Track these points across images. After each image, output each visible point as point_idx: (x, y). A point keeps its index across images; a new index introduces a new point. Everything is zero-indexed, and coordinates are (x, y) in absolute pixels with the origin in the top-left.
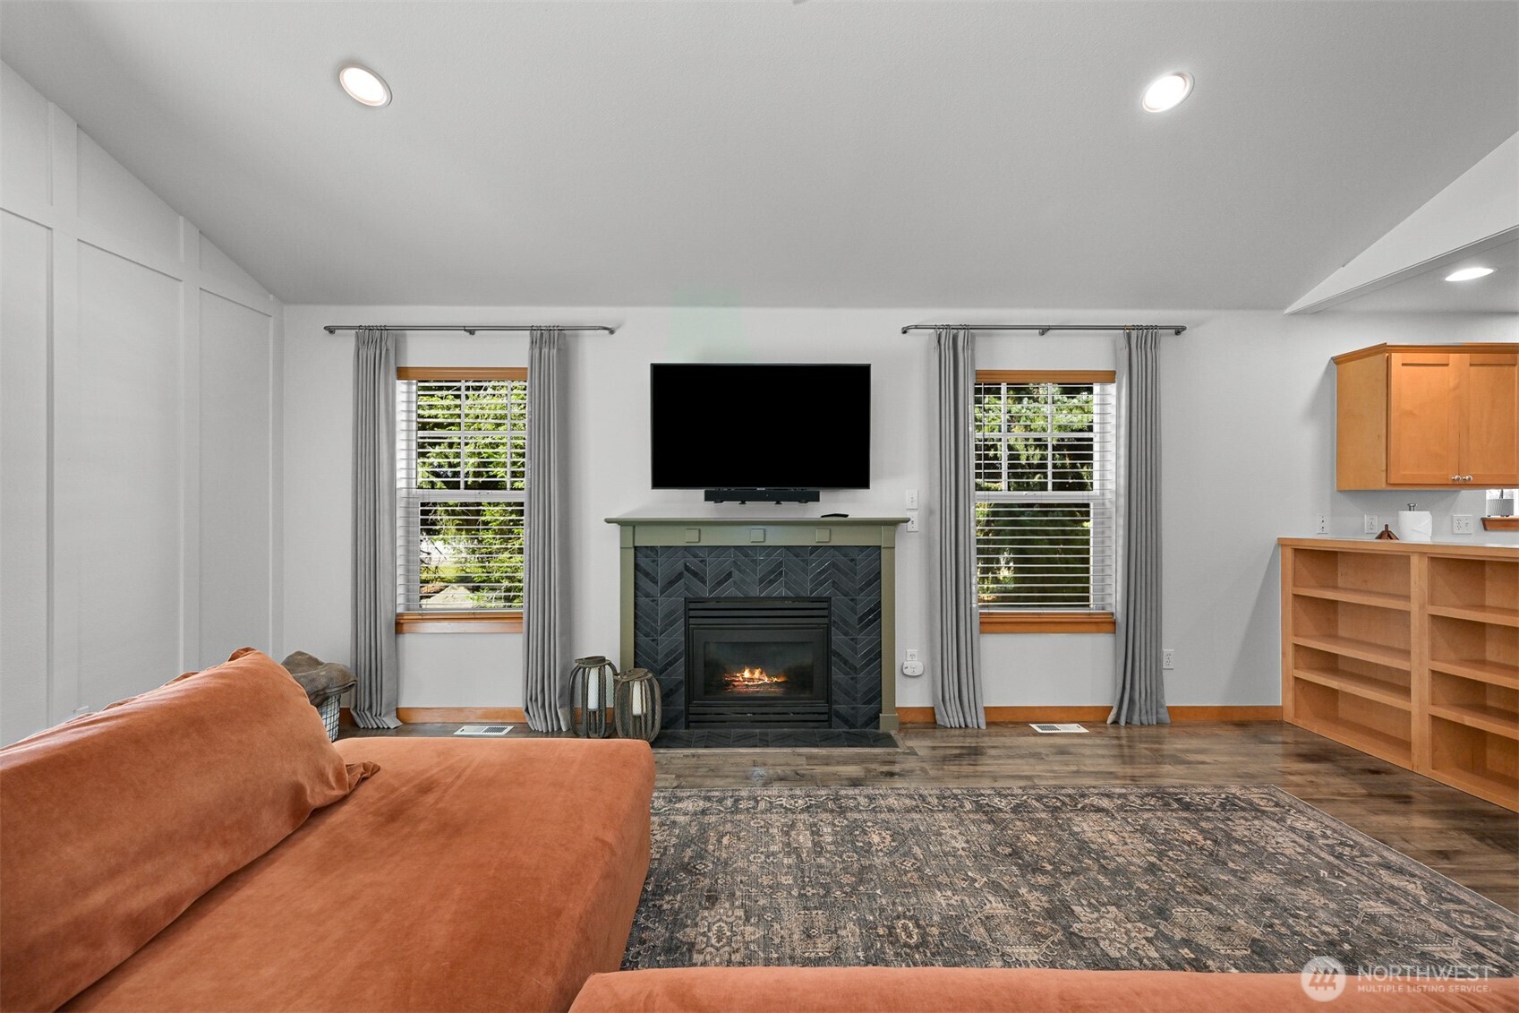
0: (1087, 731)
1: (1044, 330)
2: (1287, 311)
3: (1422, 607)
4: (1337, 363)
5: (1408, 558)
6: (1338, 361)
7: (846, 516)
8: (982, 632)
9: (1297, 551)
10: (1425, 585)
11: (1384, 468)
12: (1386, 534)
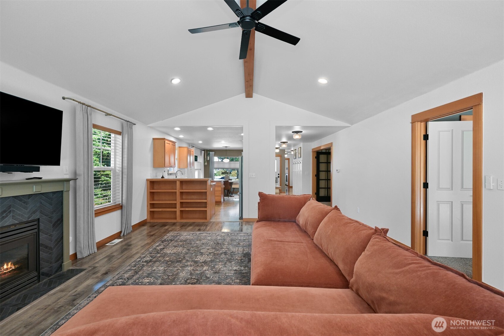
0: (122, 239)
1: (107, 114)
2: (149, 125)
3: (179, 190)
4: (153, 139)
5: (176, 181)
6: (154, 139)
7: (41, 178)
8: (95, 217)
9: (150, 182)
10: (179, 186)
11: (164, 163)
12: (163, 177)
